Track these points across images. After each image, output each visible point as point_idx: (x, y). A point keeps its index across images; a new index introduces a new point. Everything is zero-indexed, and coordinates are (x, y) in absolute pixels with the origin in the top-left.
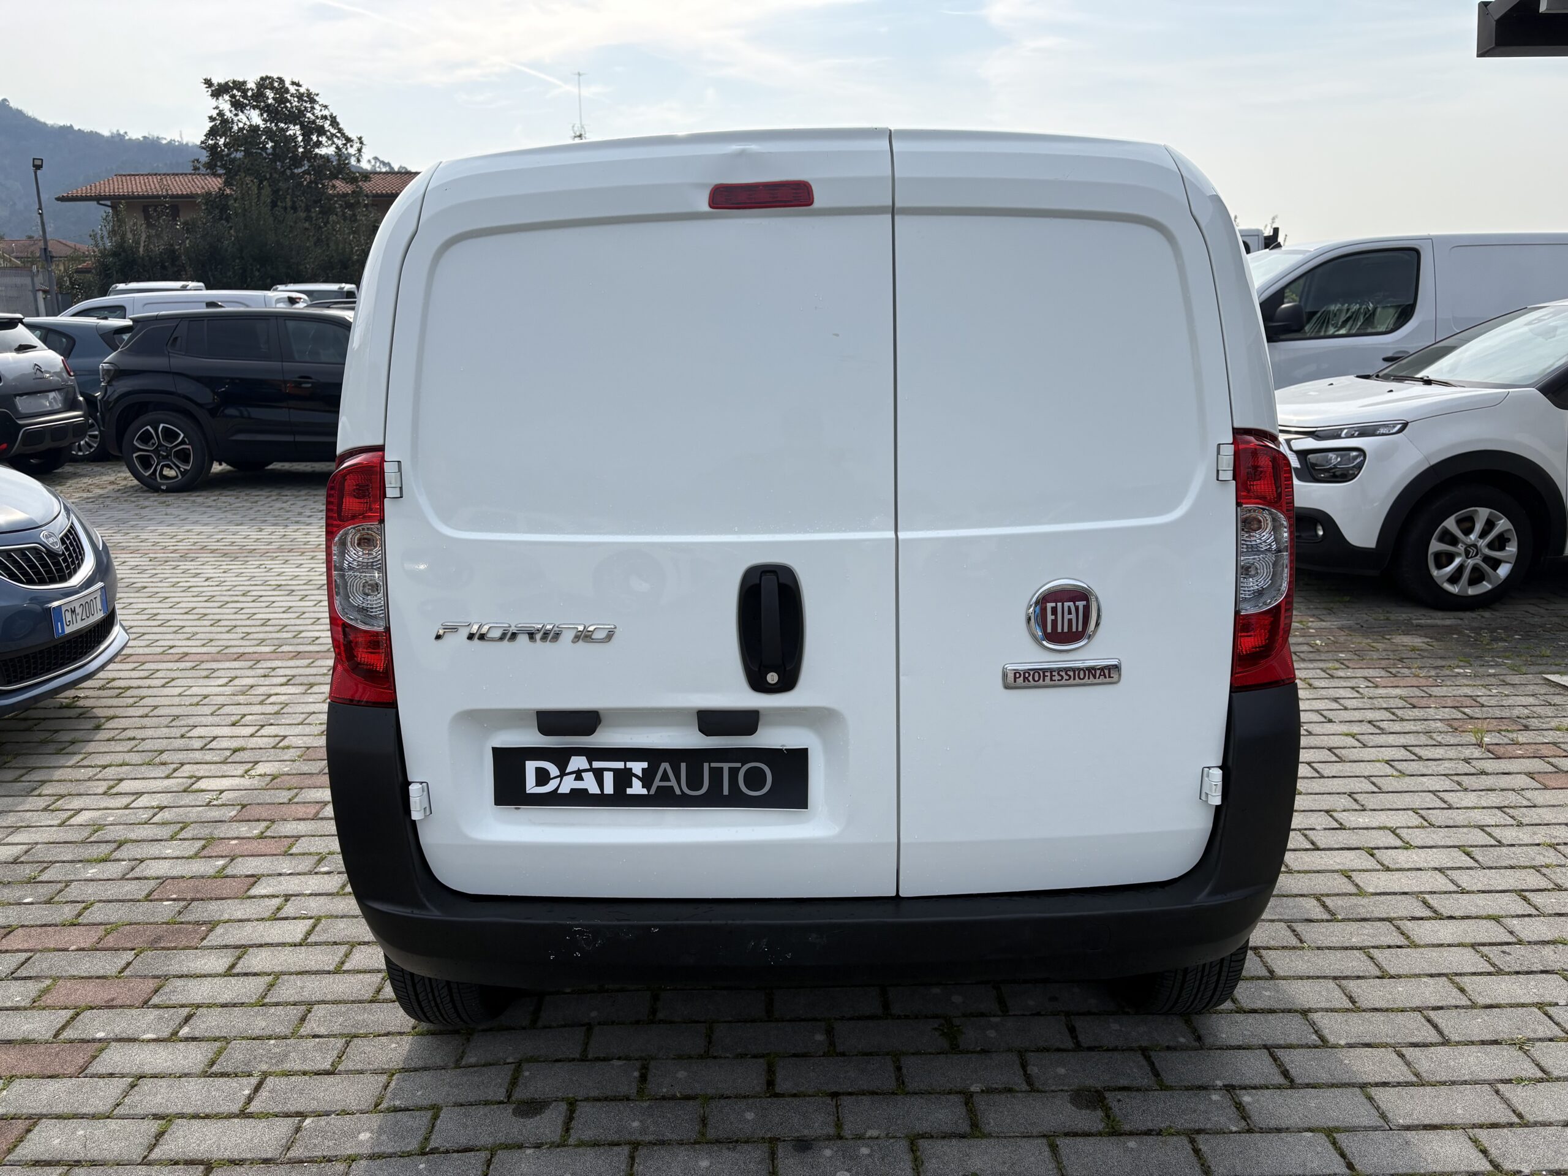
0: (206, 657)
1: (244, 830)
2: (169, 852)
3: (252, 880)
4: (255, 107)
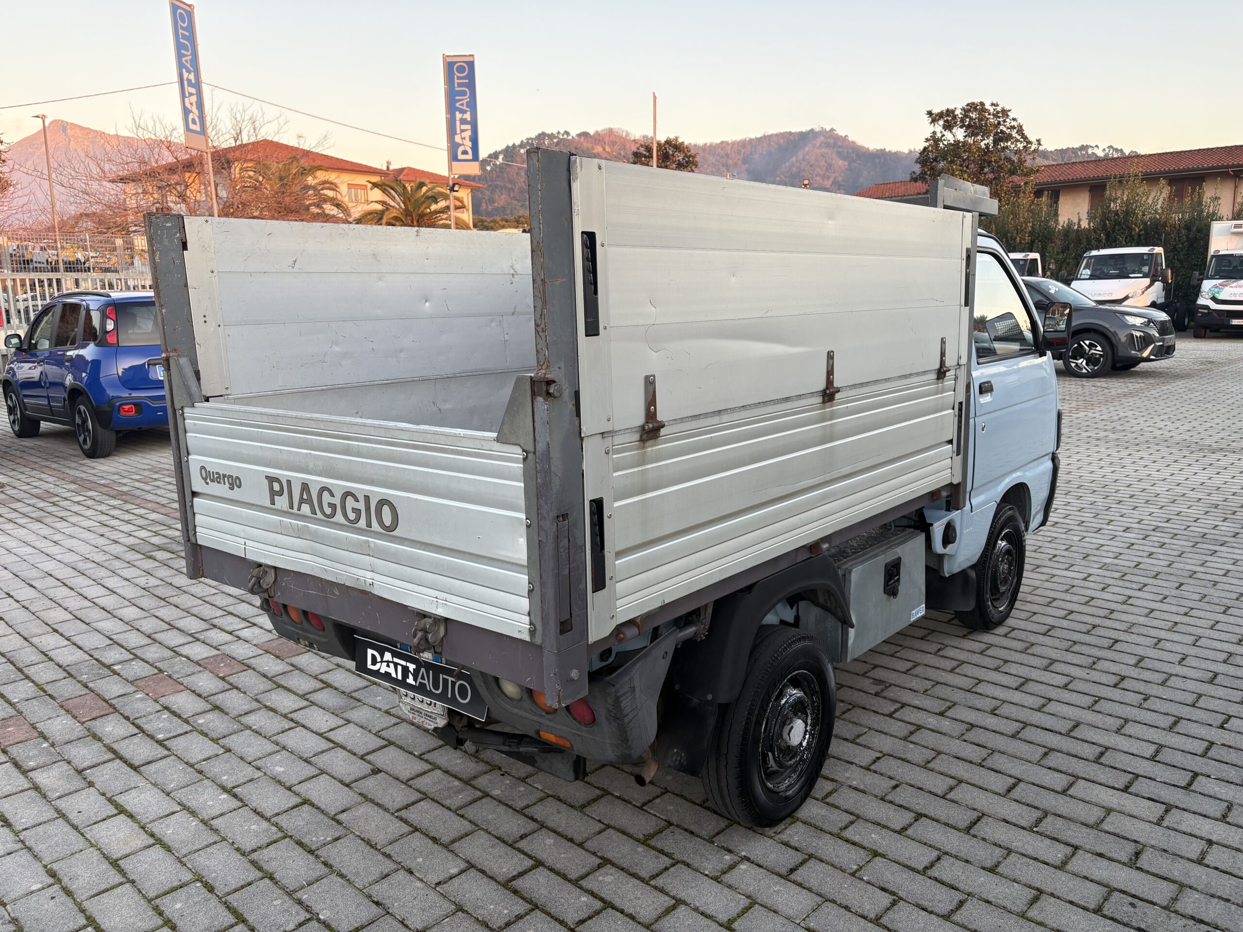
4: (961, 127)
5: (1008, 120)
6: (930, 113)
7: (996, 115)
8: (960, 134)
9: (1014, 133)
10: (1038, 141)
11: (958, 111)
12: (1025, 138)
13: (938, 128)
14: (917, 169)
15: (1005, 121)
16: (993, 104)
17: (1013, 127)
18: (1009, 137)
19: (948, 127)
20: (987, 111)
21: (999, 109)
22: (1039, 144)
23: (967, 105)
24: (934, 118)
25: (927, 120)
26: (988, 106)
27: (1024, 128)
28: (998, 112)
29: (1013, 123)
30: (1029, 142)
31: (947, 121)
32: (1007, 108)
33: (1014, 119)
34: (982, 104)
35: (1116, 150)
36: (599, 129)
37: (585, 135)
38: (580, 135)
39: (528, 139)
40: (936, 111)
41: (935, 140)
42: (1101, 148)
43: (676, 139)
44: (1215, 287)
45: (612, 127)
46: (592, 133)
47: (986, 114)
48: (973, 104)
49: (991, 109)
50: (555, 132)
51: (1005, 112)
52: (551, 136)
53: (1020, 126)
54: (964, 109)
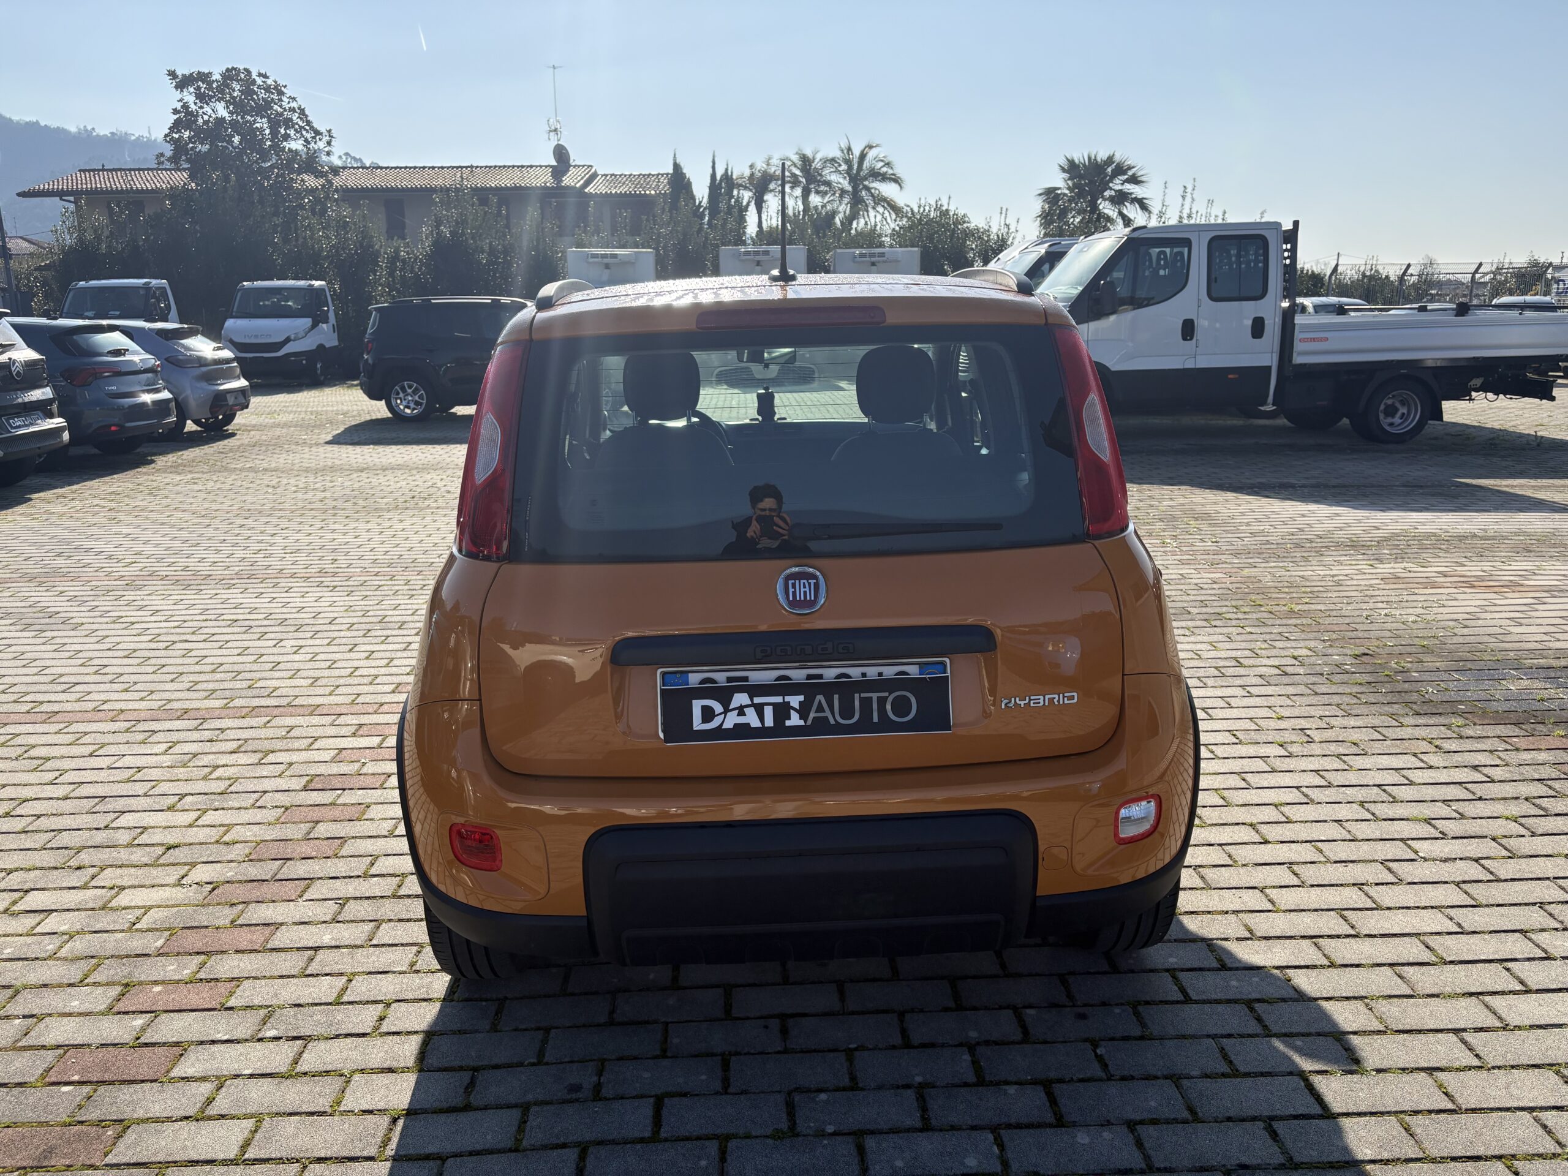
0: (143, 715)
1: (172, 969)
2: (75, 1005)
3: (177, 1050)
4: (222, 100)
5: (284, 99)
6: (172, 74)
7: (267, 89)
8: (222, 110)
9: (295, 117)
10: (329, 131)
11: (216, 76)
12: (312, 128)
13: (190, 98)
14: (168, 150)
15: (280, 100)
16: (260, 75)
17: (293, 110)
18: (288, 124)
19: (200, 97)
20: (254, 82)
21: (269, 82)
22: (331, 137)
23: (228, 70)
24: (183, 83)
25: (169, 84)
26: (254, 75)
27: (307, 111)
28: (269, 87)
29: (294, 105)
30: (317, 133)
31: (200, 89)
32: (281, 82)
33: (294, 99)
34: (248, 72)
40: (182, 72)
41: (187, 112)
47: (255, 87)
48: (235, 69)
49: (259, 81)
51: (279, 89)
53: (302, 111)
54: (223, 75)
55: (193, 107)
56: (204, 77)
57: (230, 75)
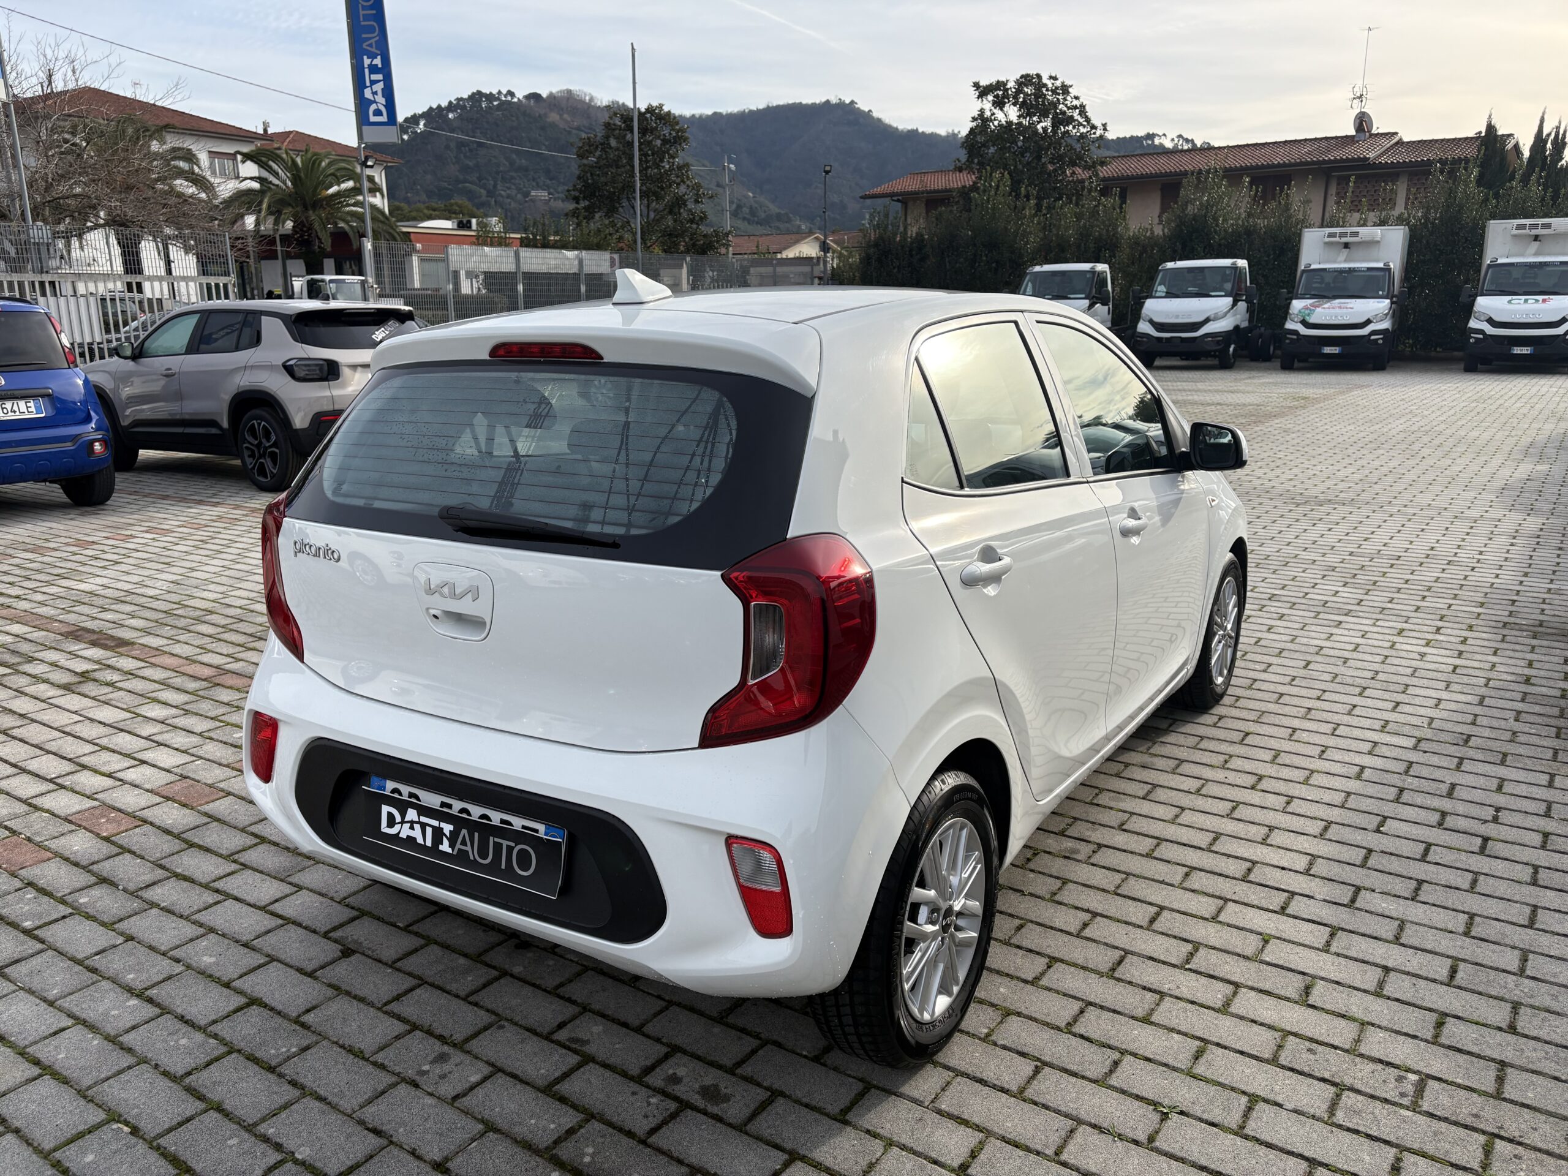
4: (1014, 104)
5: (1069, 98)
6: (976, 85)
7: (1054, 92)
8: (1012, 113)
9: (1076, 114)
10: (1104, 125)
11: (1011, 84)
12: (1088, 120)
13: (987, 104)
14: (963, 155)
15: (1065, 99)
16: (1051, 77)
17: (1075, 107)
18: (1071, 120)
19: (999, 103)
20: (1045, 85)
21: (1058, 83)
22: (1105, 129)
23: (1022, 77)
24: (983, 91)
25: (973, 93)
26: (1045, 80)
27: (1087, 108)
28: (1057, 88)
29: (1076, 103)
30: (1094, 127)
31: (997, 96)
32: (1067, 83)
33: (1077, 98)
34: (1039, 76)
35: (1187, 140)
36: (554, 91)
37: (535, 97)
38: (529, 97)
39: (458, 100)
40: (984, 82)
41: (982, 120)
42: (1169, 137)
43: (661, 106)
44: (1306, 308)
45: (572, 88)
46: (544, 95)
47: (1044, 90)
48: (1028, 75)
49: (1049, 83)
50: (495, 92)
51: (1065, 89)
52: (490, 97)
53: (1083, 106)
54: (1017, 82)
55: (988, 114)
56: (1000, 85)
57: (1026, 80)
